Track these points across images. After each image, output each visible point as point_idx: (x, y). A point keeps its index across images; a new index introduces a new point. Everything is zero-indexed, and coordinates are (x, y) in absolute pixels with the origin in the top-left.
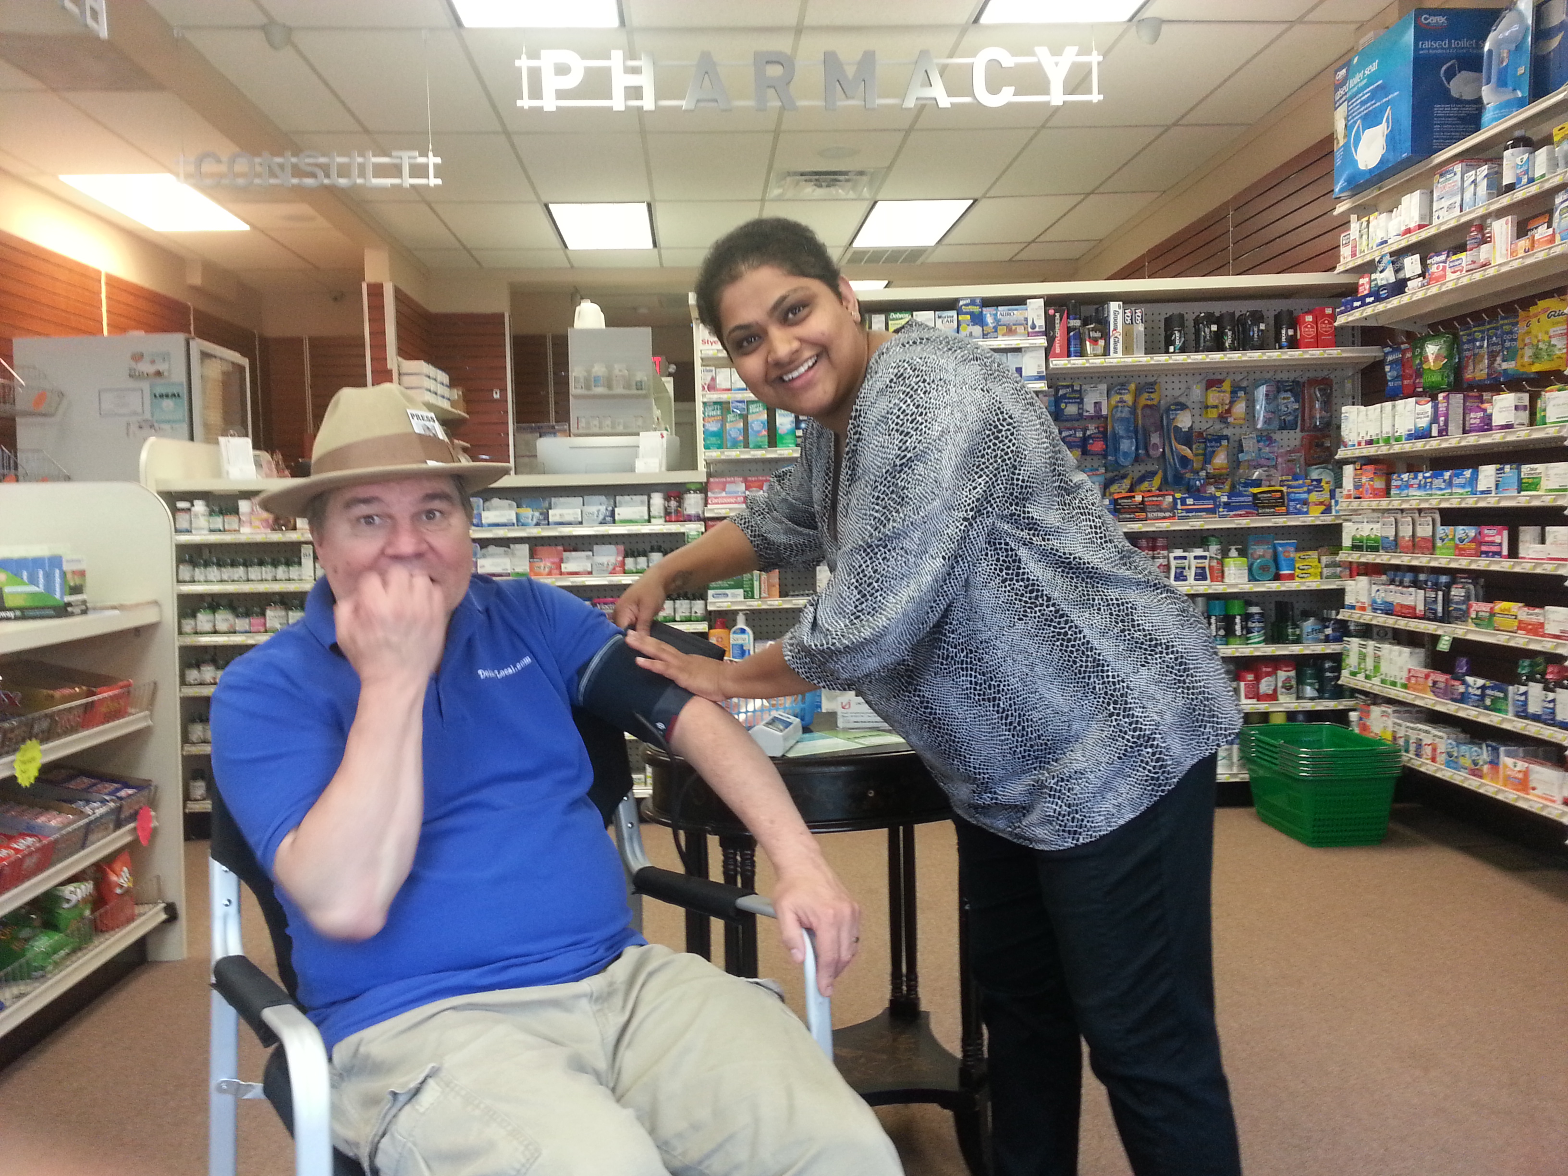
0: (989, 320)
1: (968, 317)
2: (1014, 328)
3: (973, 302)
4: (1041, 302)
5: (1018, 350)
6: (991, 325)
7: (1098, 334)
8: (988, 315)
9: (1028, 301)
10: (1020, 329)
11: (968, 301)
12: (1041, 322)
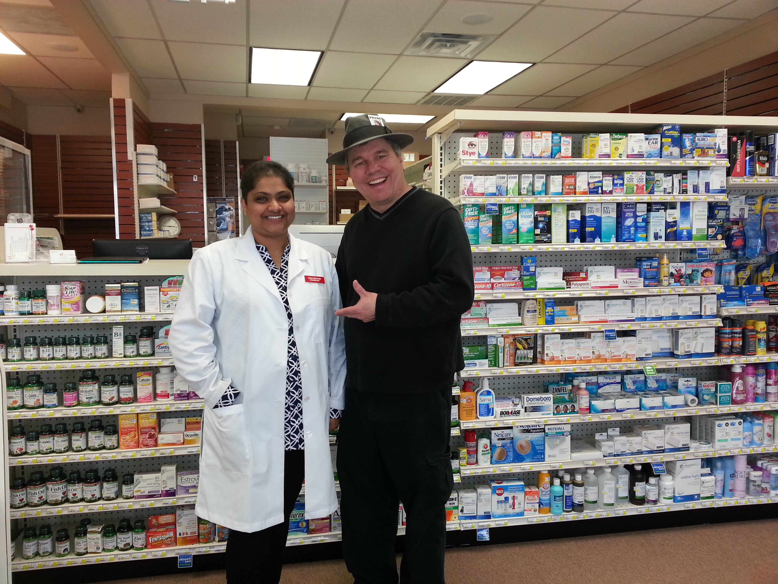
0: (688, 143)
1: (670, 140)
2: (706, 150)
3: (673, 127)
4: (725, 131)
5: (706, 168)
6: (689, 148)
7: (765, 159)
8: (687, 140)
9: (716, 130)
10: (711, 152)
11: (670, 127)
12: (724, 147)
